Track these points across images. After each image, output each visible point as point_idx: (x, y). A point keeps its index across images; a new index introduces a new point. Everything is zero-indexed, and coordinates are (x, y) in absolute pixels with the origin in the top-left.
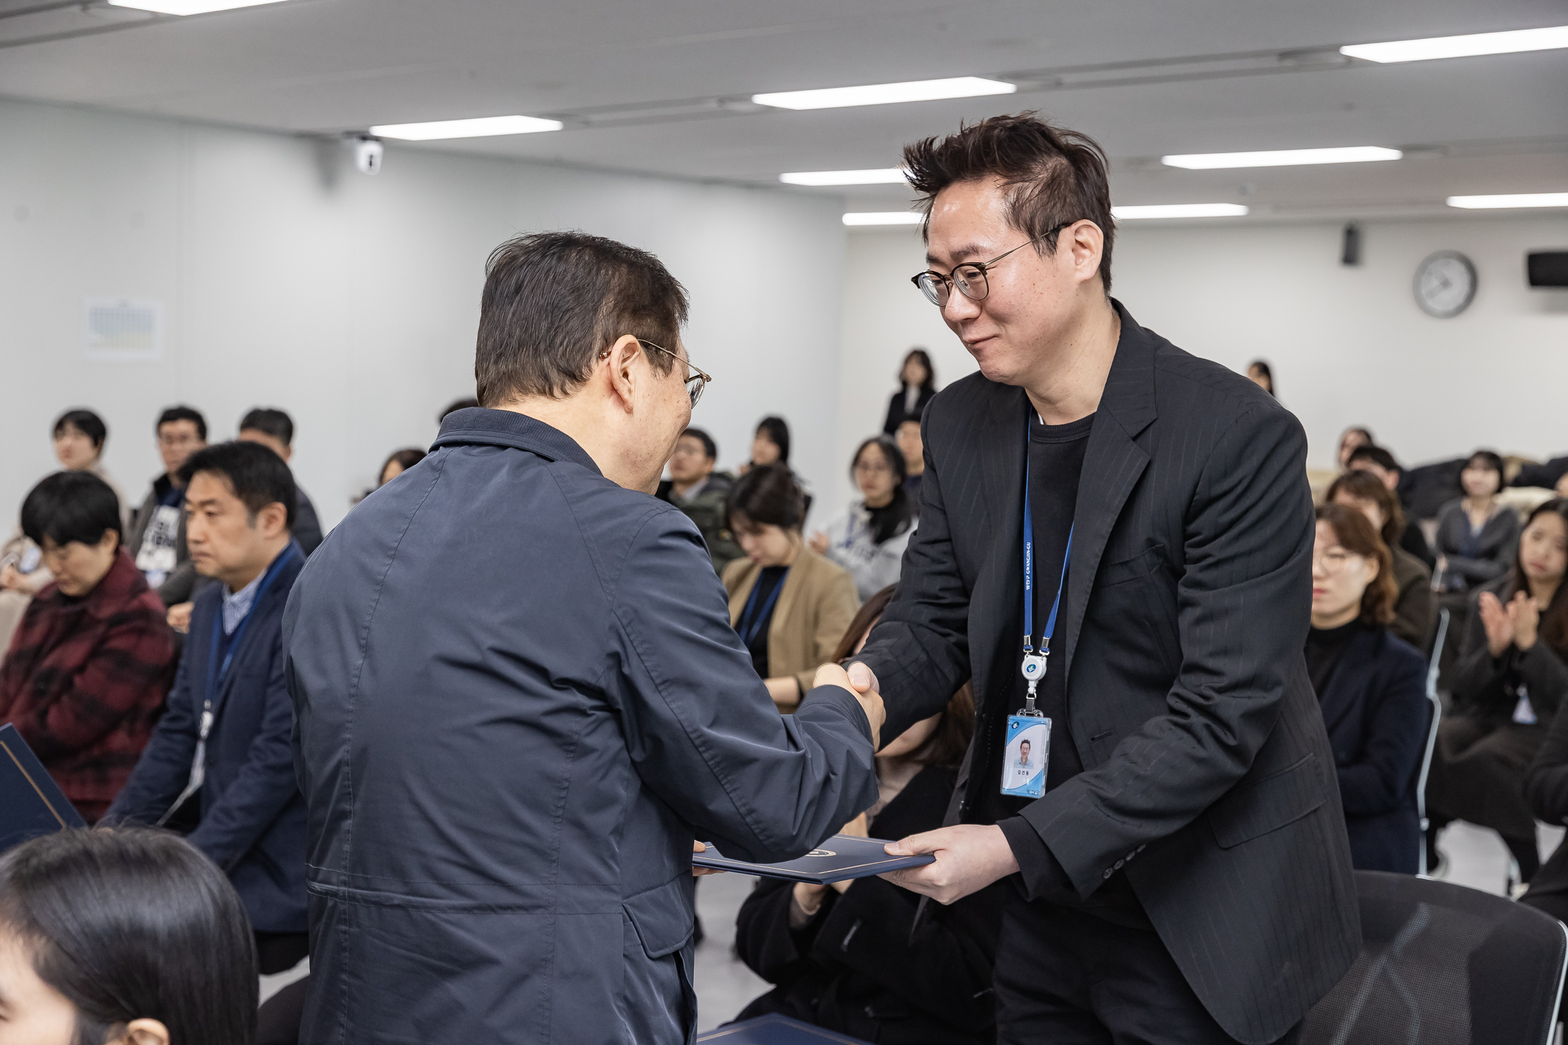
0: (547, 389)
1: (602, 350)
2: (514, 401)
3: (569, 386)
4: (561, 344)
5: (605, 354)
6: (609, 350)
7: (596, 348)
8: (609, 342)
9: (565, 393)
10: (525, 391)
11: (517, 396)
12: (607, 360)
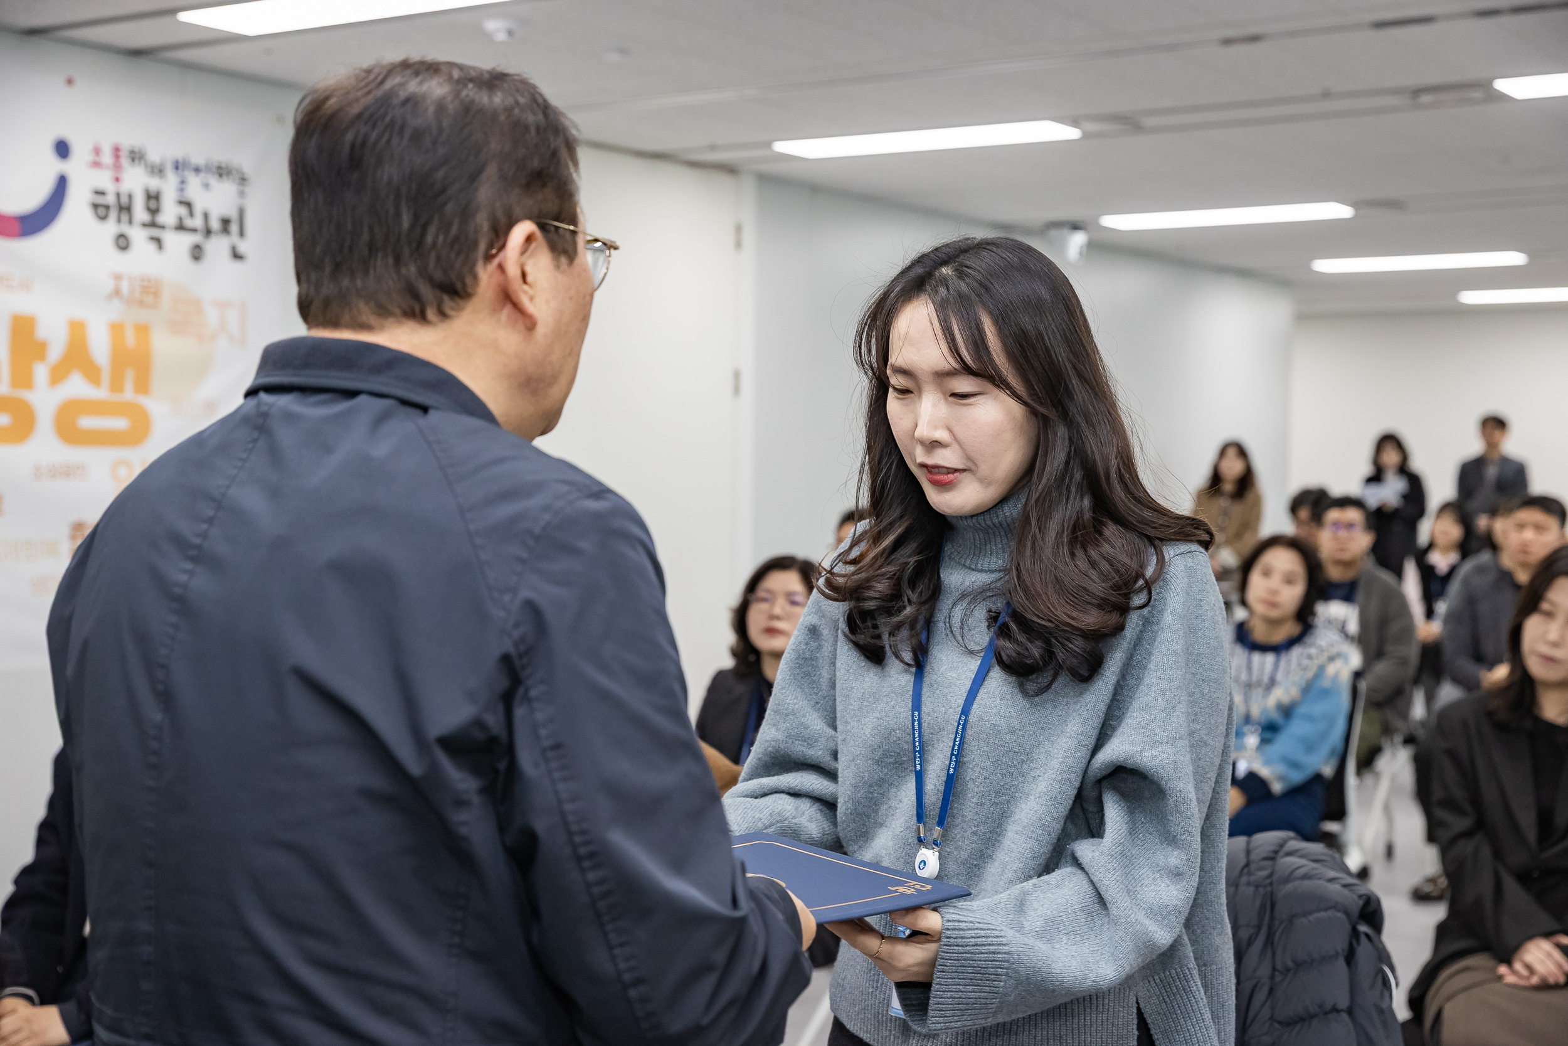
0: (417, 309)
1: (491, 246)
2: (366, 327)
3: (448, 303)
4: (434, 243)
5: (494, 251)
6: (501, 243)
7: (482, 247)
8: (500, 233)
9: (443, 315)
10: (383, 312)
11: (372, 320)
12: (496, 261)
